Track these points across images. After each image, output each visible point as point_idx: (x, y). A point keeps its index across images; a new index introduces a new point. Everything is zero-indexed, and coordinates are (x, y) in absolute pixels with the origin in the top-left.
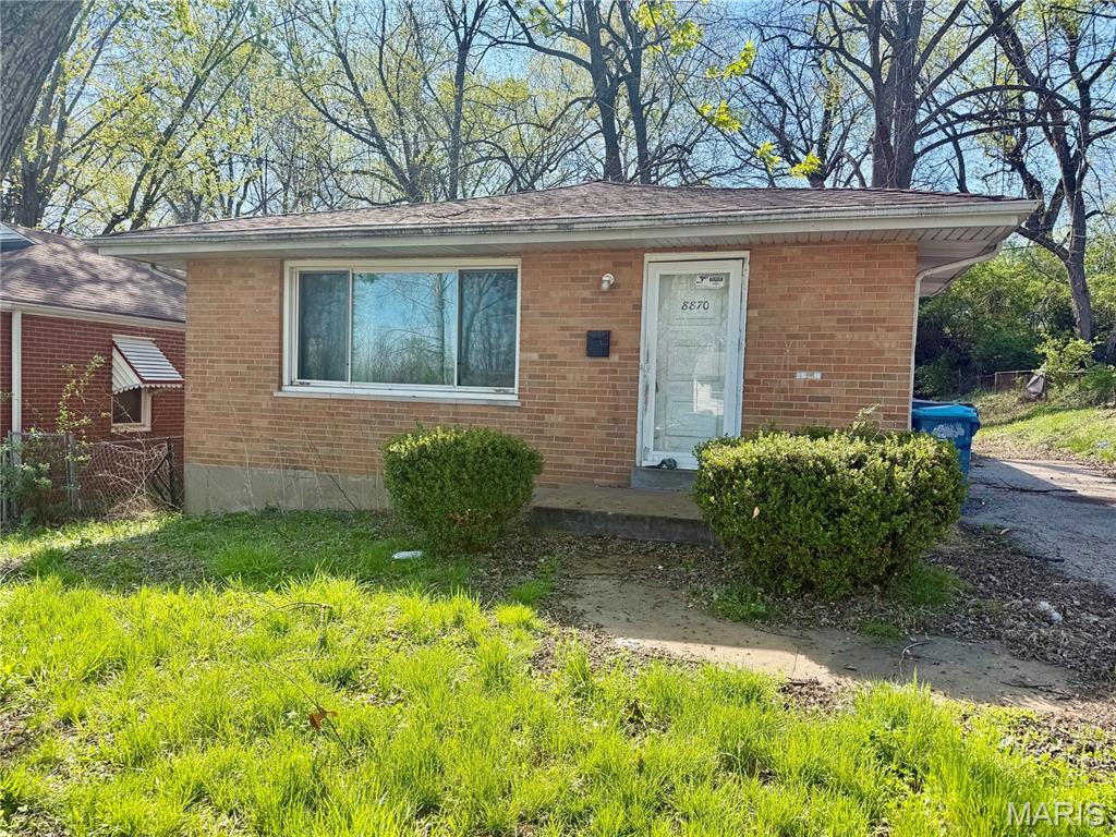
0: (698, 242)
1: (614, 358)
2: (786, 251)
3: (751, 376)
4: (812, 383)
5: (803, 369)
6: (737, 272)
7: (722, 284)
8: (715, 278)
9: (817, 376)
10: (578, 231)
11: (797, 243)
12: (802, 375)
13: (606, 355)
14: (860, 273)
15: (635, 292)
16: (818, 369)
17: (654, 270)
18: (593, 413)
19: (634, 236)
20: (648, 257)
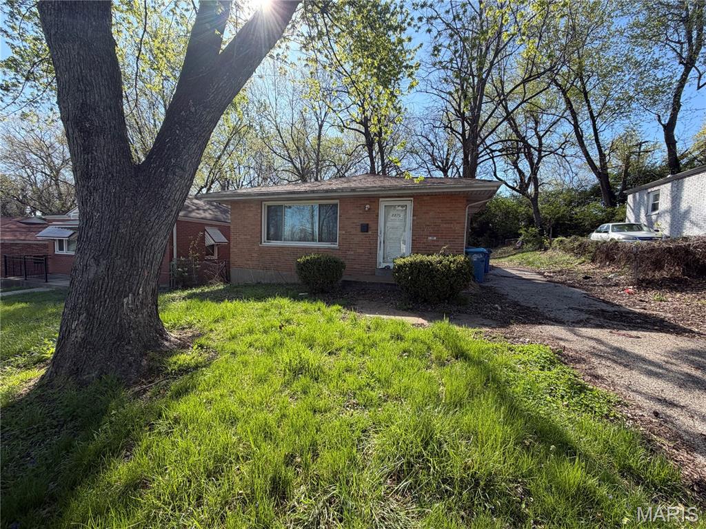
0: (397, 195)
1: (370, 233)
2: (425, 198)
3: (414, 238)
4: (433, 240)
5: (430, 236)
6: (410, 205)
7: (404, 208)
8: (402, 206)
9: (435, 238)
10: (358, 191)
11: (428, 195)
12: (430, 238)
13: (367, 231)
14: (448, 205)
15: (376, 212)
16: (435, 236)
17: (383, 203)
18: (363, 251)
19: (376, 193)
20: (381, 199)
